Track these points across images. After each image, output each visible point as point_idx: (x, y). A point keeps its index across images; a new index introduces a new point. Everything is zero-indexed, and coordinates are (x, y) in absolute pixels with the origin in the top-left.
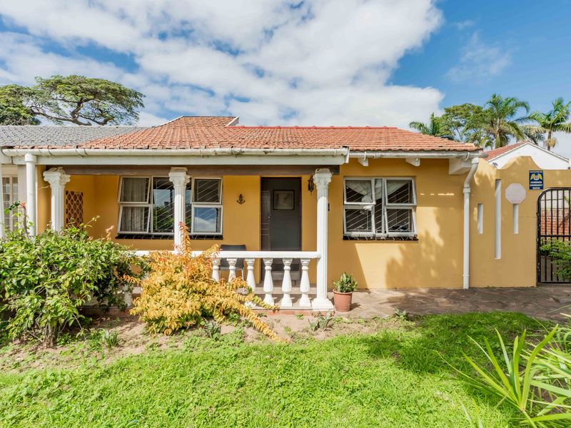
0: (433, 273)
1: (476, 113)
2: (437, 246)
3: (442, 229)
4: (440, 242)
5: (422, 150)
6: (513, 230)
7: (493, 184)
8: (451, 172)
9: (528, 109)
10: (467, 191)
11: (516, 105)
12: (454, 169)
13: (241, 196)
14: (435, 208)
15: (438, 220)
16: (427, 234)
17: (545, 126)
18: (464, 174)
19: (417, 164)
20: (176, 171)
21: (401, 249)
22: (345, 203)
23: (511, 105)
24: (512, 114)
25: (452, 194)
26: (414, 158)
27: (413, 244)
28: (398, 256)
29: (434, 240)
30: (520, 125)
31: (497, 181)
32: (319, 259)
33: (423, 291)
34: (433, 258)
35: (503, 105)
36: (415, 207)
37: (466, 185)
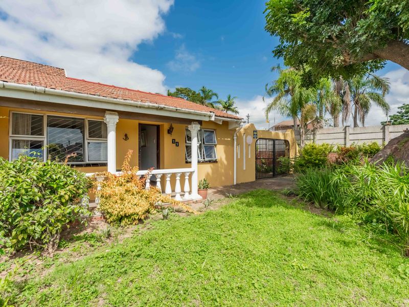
0: (223, 178)
1: (193, 94)
2: (224, 164)
3: (226, 156)
4: (225, 162)
5: (223, 117)
6: (248, 156)
7: (243, 135)
8: (229, 128)
9: (217, 97)
10: (235, 138)
11: (213, 95)
12: (231, 127)
13: (126, 135)
14: (223, 146)
15: (225, 152)
16: (221, 159)
17: (224, 107)
18: (234, 130)
19: (221, 123)
20: (110, 114)
21: (211, 166)
22: (187, 142)
23: (210, 94)
24: (211, 98)
25: (229, 139)
26: (220, 120)
27: (215, 164)
28: (210, 171)
29: (223, 162)
30: (214, 105)
31: (244, 134)
32: (194, 172)
33: (221, 187)
34: (223, 171)
35: (207, 93)
36: (216, 145)
37: (235, 135)
